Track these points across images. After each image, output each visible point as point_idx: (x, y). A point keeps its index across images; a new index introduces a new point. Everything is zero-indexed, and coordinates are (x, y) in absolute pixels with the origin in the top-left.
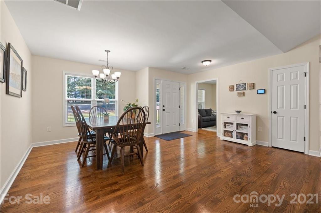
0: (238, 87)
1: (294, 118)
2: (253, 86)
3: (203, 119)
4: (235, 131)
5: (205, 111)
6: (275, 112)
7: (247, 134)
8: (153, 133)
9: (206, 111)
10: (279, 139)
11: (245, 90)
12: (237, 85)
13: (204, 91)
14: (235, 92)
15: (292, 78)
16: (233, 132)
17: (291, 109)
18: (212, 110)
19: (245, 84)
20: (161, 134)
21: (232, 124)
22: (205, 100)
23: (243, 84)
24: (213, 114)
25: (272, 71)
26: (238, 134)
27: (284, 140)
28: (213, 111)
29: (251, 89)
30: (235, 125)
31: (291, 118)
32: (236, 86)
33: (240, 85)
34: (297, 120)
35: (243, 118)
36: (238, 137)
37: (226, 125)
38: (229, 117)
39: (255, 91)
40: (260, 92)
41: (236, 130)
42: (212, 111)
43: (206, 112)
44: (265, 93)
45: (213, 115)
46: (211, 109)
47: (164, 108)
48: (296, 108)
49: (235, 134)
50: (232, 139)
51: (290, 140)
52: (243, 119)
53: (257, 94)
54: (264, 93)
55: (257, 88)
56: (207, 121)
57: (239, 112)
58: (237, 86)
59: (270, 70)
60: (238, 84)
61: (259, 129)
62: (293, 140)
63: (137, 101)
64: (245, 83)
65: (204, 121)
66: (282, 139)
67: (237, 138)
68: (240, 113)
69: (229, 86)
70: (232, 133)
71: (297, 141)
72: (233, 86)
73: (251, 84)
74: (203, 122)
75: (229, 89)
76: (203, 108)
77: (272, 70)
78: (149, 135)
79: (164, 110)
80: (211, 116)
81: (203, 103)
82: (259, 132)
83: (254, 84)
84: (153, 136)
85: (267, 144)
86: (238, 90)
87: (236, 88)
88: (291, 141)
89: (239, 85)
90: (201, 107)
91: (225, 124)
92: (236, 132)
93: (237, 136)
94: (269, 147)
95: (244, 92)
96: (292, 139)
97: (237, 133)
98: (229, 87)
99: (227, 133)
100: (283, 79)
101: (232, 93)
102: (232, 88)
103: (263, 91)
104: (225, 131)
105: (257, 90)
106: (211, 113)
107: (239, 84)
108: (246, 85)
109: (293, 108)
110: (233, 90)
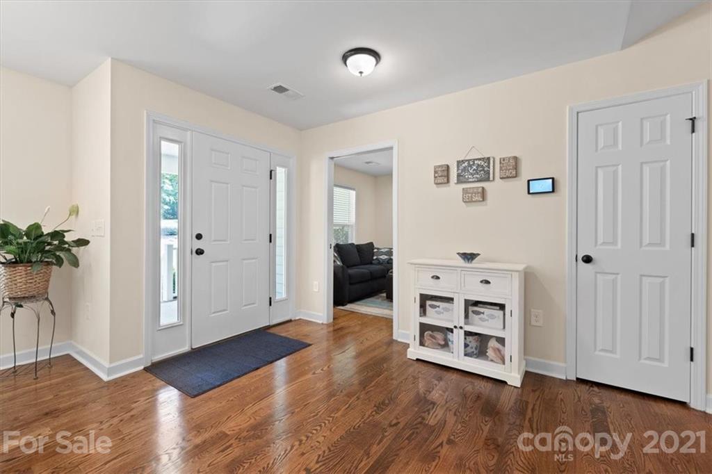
0: (465, 169)
1: (650, 279)
2: (512, 168)
3: (350, 276)
4: (461, 328)
5: (356, 250)
6: (588, 260)
7: (501, 341)
8: (141, 356)
9: (359, 248)
10: (602, 354)
11: (488, 179)
12: (459, 162)
13: (354, 192)
14: (455, 190)
15: (647, 138)
16: (451, 331)
17: (641, 246)
18: (375, 246)
19: (489, 159)
20: (186, 349)
21: (450, 300)
22: (356, 218)
23: (480, 159)
24: (376, 259)
25: (578, 113)
26: (470, 339)
27: (618, 356)
28: (378, 249)
29: (508, 177)
30: (459, 306)
31: (644, 278)
32: (458, 167)
33: (471, 162)
34: (662, 285)
35: (487, 282)
36: (469, 350)
37: (428, 303)
38: (438, 278)
39: (520, 184)
40: (536, 187)
41: (462, 324)
42: (375, 250)
43: (358, 251)
44: (553, 191)
45: (379, 262)
46: (371, 244)
47: (199, 244)
48: (662, 244)
49: (458, 339)
50: (450, 359)
51: (640, 359)
52: (487, 285)
53: (529, 193)
54: (551, 190)
55: (526, 174)
56: (363, 280)
57: (469, 257)
58: (461, 168)
59: (571, 110)
60: (463, 161)
61: (533, 319)
62: (648, 358)
63: (75, 211)
64: (487, 156)
65: (353, 280)
66: (611, 352)
67: (466, 355)
68: (475, 263)
69: (436, 167)
70: (446, 335)
71: (663, 362)
72: (448, 166)
73: (509, 158)
74: (351, 284)
75: (435, 177)
76: (350, 242)
77: (579, 110)
78: (110, 371)
79: (200, 252)
80: (371, 263)
81: (352, 226)
82: (533, 326)
83: (516, 158)
84: (142, 367)
85: (561, 370)
86: (465, 182)
87: (459, 176)
88: (642, 361)
89: (466, 164)
90: (347, 238)
91: (425, 301)
92: (462, 332)
93: (466, 346)
94: (567, 381)
95: (483, 188)
96: (645, 354)
97: (468, 334)
98: (435, 172)
99: (430, 332)
100: (615, 144)
101: (444, 190)
102: (442, 174)
103: (547, 185)
104: (424, 328)
105: (529, 181)
106: (373, 256)
107: (469, 161)
108: (489, 163)
109: (650, 244)
110: (448, 181)
